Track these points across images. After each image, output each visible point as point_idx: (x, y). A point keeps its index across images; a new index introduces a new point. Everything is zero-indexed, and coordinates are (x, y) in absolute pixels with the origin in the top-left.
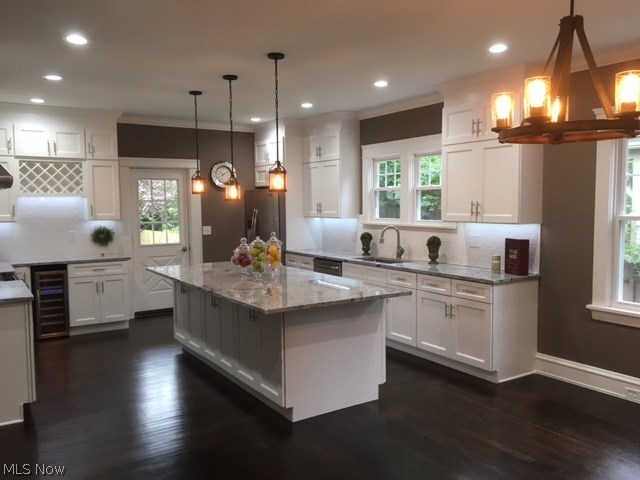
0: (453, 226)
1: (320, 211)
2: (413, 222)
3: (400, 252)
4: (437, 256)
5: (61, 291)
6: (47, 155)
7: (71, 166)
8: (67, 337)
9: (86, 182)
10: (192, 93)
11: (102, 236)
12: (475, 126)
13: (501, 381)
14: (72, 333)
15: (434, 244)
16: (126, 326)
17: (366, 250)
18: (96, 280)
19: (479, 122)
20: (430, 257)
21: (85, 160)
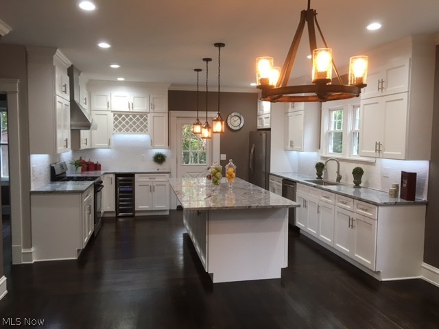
0: (373, 160)
1: (292, 146)
2: (350, 156)
3: (339, 178)
4: (360, 182)
5: (131, 189)
6: (128, 110)
7: (141, 116)
8: (133, 216)
9: (149, 126)
10: (195, 70)
11: (159, 158)
12: (380, 84)
13: (383, 280)
14: (136, 215)
15: (358, 173)
16: (167, 213)
17: (319, 175)
18: (150, 184)
19: (382, 82)
20: (354, 182)
21: (149, 113)
